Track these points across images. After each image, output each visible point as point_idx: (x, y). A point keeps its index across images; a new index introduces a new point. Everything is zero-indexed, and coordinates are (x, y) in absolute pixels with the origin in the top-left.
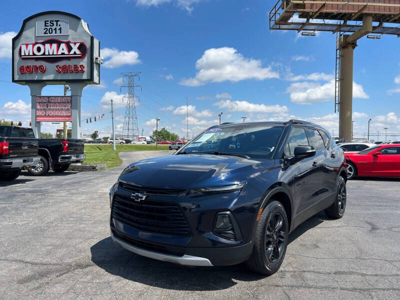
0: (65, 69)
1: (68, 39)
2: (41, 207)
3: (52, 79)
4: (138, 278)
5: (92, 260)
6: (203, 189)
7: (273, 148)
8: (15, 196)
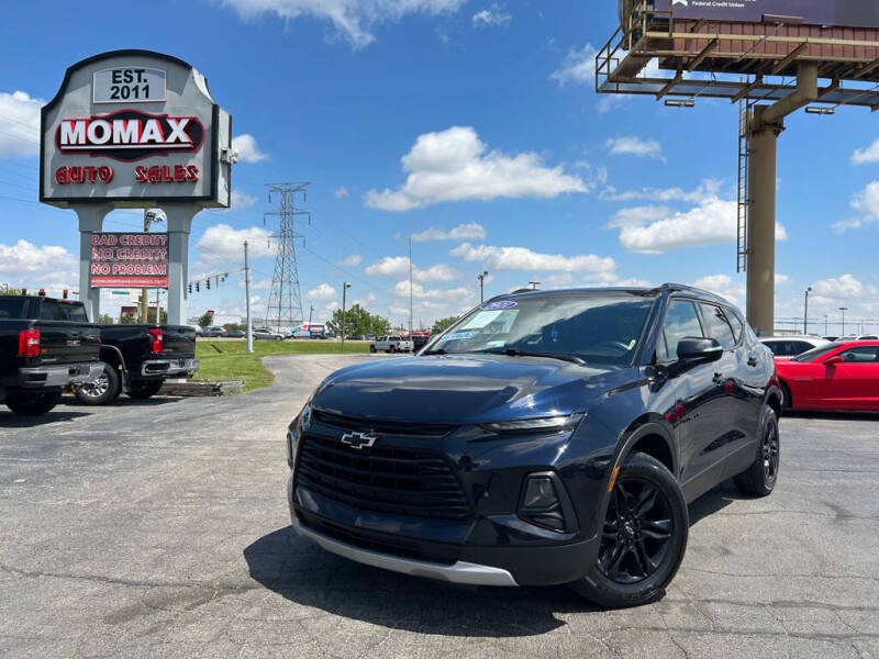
0: (156, 175)
1: (161, 111)
2: (117, 470)
3: (127, 196)
4: (360, 611)
5: (252, 575)
6: (496, 425)
7: (633, 342)
8: (56, 446)
